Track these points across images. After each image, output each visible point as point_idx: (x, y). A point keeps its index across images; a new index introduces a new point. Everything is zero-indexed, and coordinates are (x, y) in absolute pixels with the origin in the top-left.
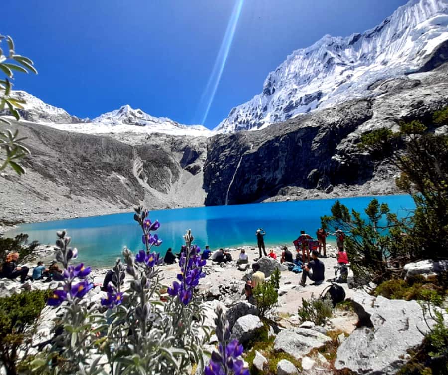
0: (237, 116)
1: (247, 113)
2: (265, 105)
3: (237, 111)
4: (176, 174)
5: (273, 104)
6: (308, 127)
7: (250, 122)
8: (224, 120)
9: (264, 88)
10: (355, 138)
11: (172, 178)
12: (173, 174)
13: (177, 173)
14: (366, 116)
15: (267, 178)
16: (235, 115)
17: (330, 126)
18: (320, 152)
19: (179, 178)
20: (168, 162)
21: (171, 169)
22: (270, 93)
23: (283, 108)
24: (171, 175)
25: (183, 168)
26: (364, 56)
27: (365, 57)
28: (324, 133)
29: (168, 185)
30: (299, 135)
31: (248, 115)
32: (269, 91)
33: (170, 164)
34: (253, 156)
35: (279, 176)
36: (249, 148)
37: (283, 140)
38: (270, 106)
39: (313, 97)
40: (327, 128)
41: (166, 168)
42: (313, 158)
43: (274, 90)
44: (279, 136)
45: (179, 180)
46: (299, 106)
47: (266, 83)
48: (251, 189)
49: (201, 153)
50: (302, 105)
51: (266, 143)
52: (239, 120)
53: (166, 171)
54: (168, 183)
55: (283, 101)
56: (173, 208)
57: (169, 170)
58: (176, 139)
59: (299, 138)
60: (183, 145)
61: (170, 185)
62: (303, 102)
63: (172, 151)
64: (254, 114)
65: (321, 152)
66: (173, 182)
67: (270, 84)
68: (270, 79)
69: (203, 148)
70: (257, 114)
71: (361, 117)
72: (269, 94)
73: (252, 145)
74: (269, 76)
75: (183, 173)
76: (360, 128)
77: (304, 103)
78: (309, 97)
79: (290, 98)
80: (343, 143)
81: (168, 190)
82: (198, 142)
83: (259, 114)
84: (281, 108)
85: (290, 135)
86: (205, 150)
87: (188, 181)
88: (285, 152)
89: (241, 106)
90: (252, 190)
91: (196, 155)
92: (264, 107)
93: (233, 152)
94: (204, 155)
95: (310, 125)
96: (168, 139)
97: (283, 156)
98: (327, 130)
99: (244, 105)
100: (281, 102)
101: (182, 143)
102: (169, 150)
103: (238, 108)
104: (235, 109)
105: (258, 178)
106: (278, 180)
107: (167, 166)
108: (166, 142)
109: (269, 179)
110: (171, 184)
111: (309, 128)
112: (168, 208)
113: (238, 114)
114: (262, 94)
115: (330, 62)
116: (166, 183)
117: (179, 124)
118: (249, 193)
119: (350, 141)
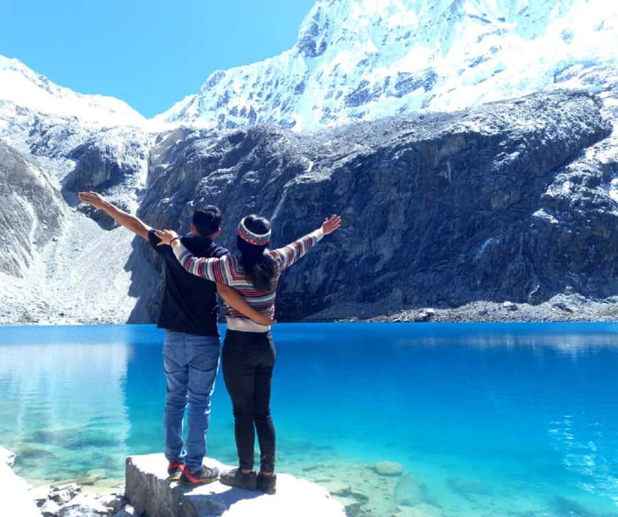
0: (226, 94)
1: (252, 90)
2: (301, 79)
3: (225, 81)
4: (51, 221)
5: (320, 80)
6: (472, 133)
7: (258, 116)
8: (188, 99)
9: (300, 37)
10: (588, 174)
11: (38, 229)
12: (41, 218)
13: (54, 217)
14: (598, 128)
15: (353, 255)
16: (219, 89)
17: (528, 139)
18: (506, 197)
19: (60, 234)
20: (26, 181)
21: (36, 204)
22: (314, 51)
23: (345, 94)
24: (35, 222)
25: (71, 204)
26: (527, 12)
27: (528, 15)
28: (516, 154)
29: (23, 249)
30: (444, 151)
31: (255, 97)
32: (312, 46)
33: (32, 190)
34: (317, 190)
35: (386, 253)
36: (300, 169)
37: (401, 159)
38: (311, 84)
39: (415, 81)
40: (521, 141)
41: (16, 197)
42: (486, 213)
43: (324, 45)
44: (389, 148)
45: (62, 240)
46: (383, 96)
47: (305, 26)
48: (305, 278)
49: (131, 172)
50: (390, 94)
51: (354, 160)
52: (230, 106)
53: (19, 207)
54: (24, 244)
55: (345, 77)
56: (43, 323)
57: (29, 208)
58: (47, 122)
59: (444, 159)
60: (73, 143)
61: (29, 251)
62: (391, 88)
63: (33, 152)
64: (269, 97)
65: (509, 199)
66: (40, 243)
67: (315, 30)
68: (317, 17)
69: (138, 159)
70: (278, 95)
71: (588, 130)
72: (310, 52)
73: (312, 164)
74: (314, 11)
75: (72, 220)
76: (590, 153)
77: (395, 92)
78: (406, 78)
79: (361, 72)
80: (560, 183)
81: (22, 264)
82: (122, 139)
83: (282, 99)
84: (340, 94)
85: (418, 147)
86: (144, 164)
87: (90, 247)
88: (407, 190)
89: (239, 69)
90: (307, 282)
91: (117, 175)
92: (298, 82)
93: (251, 176)
94: (141, 179)
95: (477, 130)
96: (20, 119)
97: (401, 199)
98: (523, 146)
99: (246, 69)
100: (340, 80)
101: (69, 134)
102: (25, 150)
103: (229, 73)
104: (222, 75)
105: (326, 250)
106: (382, 261)
107: (22, 195)
108: (12, 124)
109: (357, 258)
110: (33, 247)
111: (473, 135)
112: (28, 319)
113: (228, 88)
114: (295, 49)
115: (456, 9)
116: (16, 243)
117: (53, 86)
118: (300, 290)
119: (576, 180)
